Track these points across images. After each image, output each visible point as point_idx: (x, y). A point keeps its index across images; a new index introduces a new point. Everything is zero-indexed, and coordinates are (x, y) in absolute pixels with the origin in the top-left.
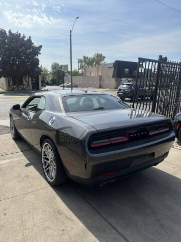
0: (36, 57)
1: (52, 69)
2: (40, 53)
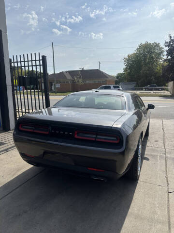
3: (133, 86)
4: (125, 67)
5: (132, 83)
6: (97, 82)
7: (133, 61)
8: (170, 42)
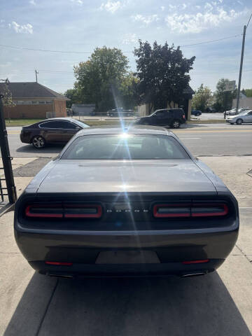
0: (186, 74)
1: (218, 88)
2: (191, 68)
3: (91, 109)
4: (78, 81)
5: (89, 105)
6: (38, 103)
7: (88, 73)
8: (141, 50)
